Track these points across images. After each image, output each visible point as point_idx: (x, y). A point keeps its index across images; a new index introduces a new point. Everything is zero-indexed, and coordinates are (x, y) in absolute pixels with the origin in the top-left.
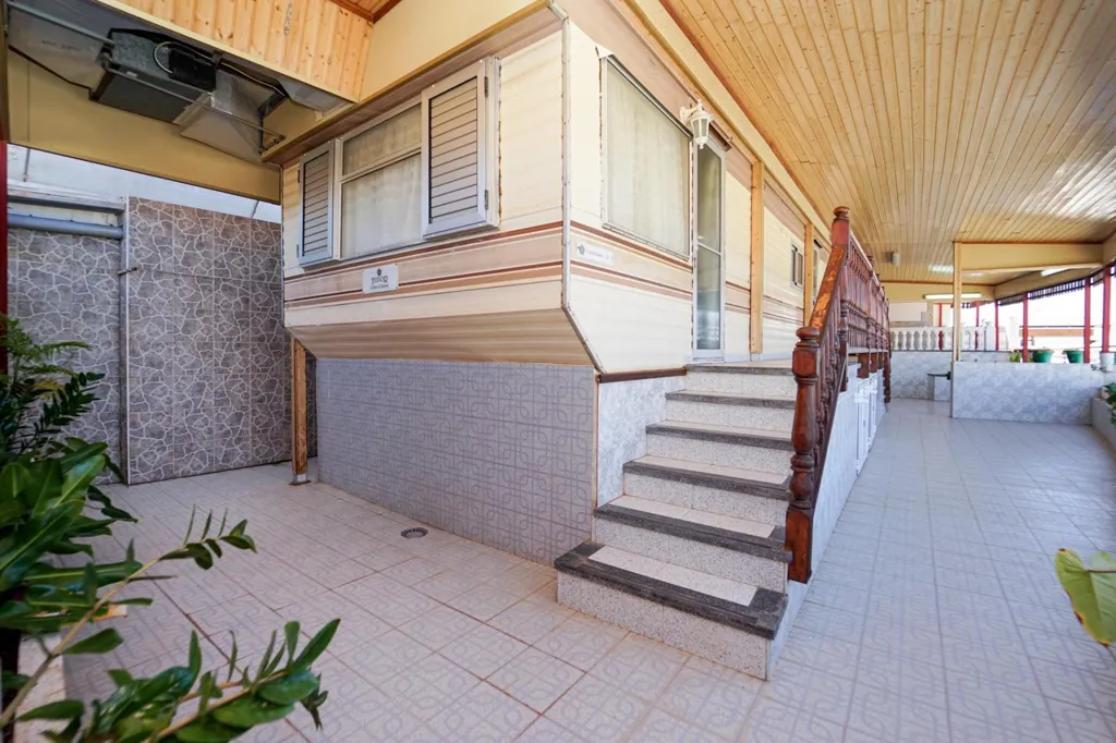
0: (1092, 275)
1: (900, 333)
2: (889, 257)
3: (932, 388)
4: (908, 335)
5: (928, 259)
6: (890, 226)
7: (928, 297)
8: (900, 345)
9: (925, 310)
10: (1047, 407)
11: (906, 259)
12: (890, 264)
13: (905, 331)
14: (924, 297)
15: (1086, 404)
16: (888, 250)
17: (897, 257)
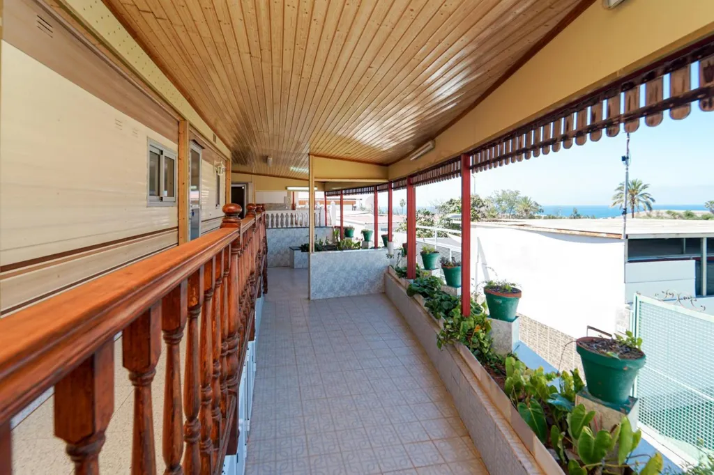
0: (379, 185)
1: (272, 214)
2: (265, 159)
3: (292, 258)
4: (277, 216)
5: (290, 163)
6: (266, 135)
7: (289, 188)
8: (272, 224)
9: (286, 196)
10: (363, 283)
11: (276, 161)
12: (266, 165)
13: (275, 213)
14: (286, 189)
15: (382, 278)
16: (264, 154)
17: (271, 159)
